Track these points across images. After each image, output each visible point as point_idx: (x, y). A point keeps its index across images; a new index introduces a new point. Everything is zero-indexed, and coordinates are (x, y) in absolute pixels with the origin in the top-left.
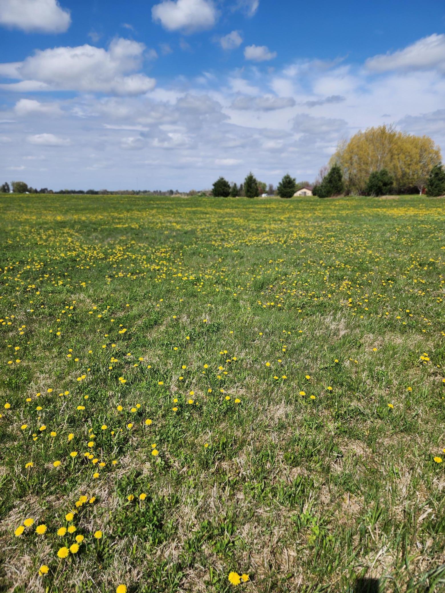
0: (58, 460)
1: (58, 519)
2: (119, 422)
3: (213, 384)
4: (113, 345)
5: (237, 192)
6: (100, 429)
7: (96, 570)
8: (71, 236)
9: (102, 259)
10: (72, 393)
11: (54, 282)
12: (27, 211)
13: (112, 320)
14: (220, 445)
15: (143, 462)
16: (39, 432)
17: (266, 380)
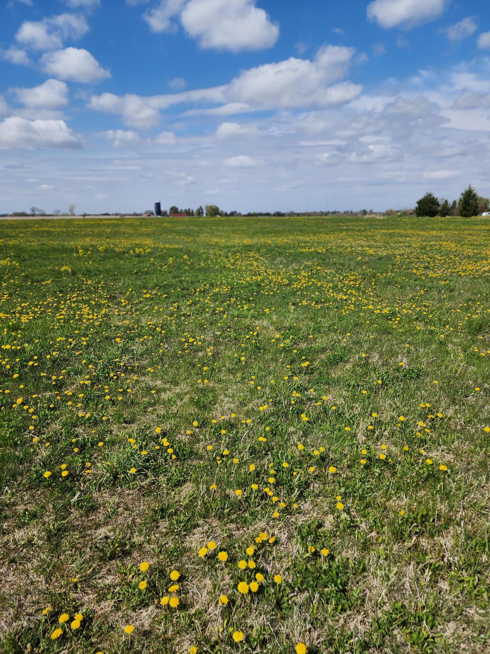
0: (240, 489)
1: (237, 550)
2: (301, 463)
3: (410, 442)
4: (295, 378)
5: (448, 210)
6: (280, 465)
7: (274, 617)
8: (256, 260)
9: (286, 285)
10: (253, 421)
11: (239, 306)
12: (217, 235)
13: (295, 351)
14: (419, 517)
15: (326, 514)
16: (222, 456)
17: (484, 449)
